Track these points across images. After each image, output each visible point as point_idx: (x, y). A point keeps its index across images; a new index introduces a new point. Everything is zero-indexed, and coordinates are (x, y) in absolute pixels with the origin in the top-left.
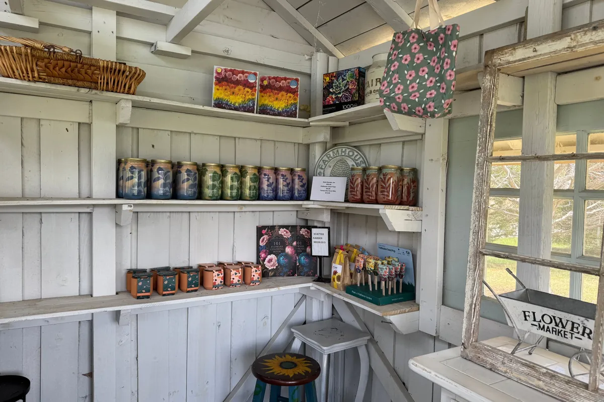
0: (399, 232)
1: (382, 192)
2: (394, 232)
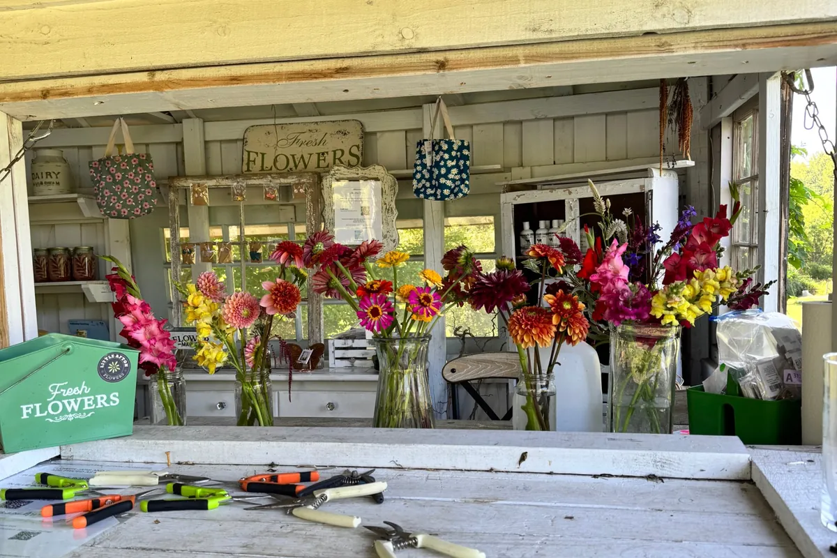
0: (100, 303)
1: (78, 270)
2: (96, 303)
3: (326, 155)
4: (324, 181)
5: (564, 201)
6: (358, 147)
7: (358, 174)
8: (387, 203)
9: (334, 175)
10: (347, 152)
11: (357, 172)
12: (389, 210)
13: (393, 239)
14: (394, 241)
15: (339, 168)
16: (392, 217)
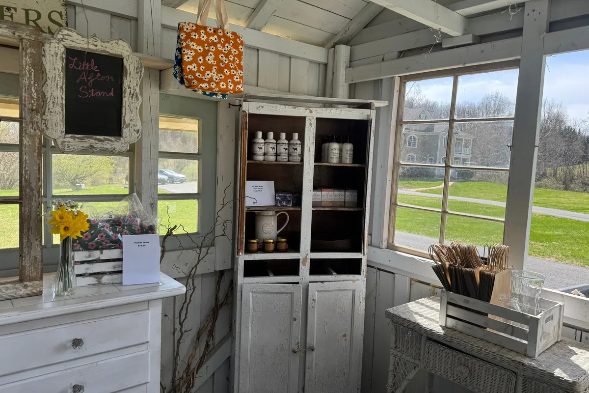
3: (13, 11)
4: (47, 46)
5: (305, 118)
6: (60, 14)
7: (96, 46)
8: (132, 87)
9: (62, 40)
10: (45, 16)
11: (96, 43)
12: (133, 95)
13: (136, 129)
14: (138, 132)
15: (70, 33)
16: (136, 104)
